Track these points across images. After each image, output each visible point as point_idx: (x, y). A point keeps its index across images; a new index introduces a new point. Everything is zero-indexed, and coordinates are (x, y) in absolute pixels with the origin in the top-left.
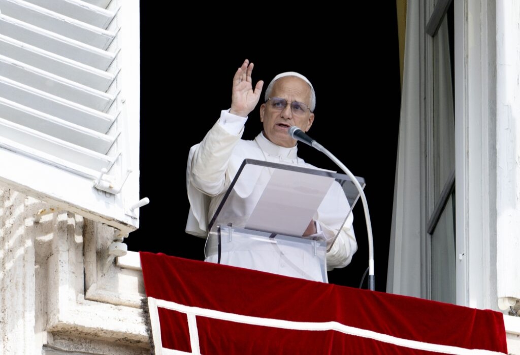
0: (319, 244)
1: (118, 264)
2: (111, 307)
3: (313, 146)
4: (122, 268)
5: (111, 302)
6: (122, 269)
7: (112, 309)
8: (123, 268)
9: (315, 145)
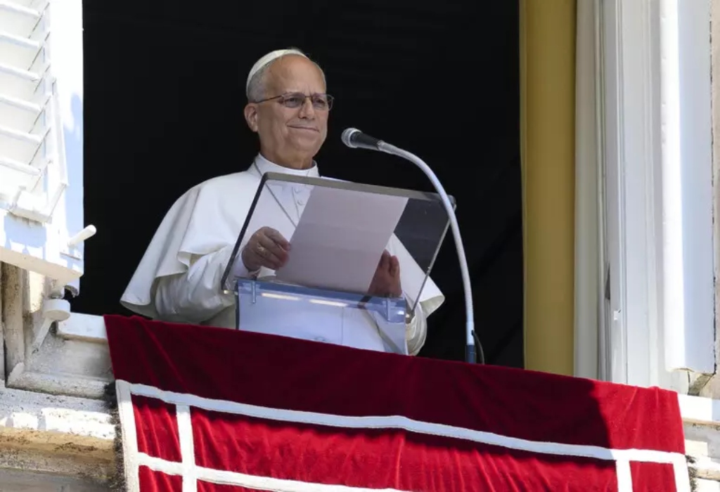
0: (395, 304)
1: (58, 333)
2: (48, 398)
3: (381, 149)
4: (66, 338)
5: (47, 390)
6: (66, 341)
7: (49, 401)
8: (68, 339)
9: (384, 148)
